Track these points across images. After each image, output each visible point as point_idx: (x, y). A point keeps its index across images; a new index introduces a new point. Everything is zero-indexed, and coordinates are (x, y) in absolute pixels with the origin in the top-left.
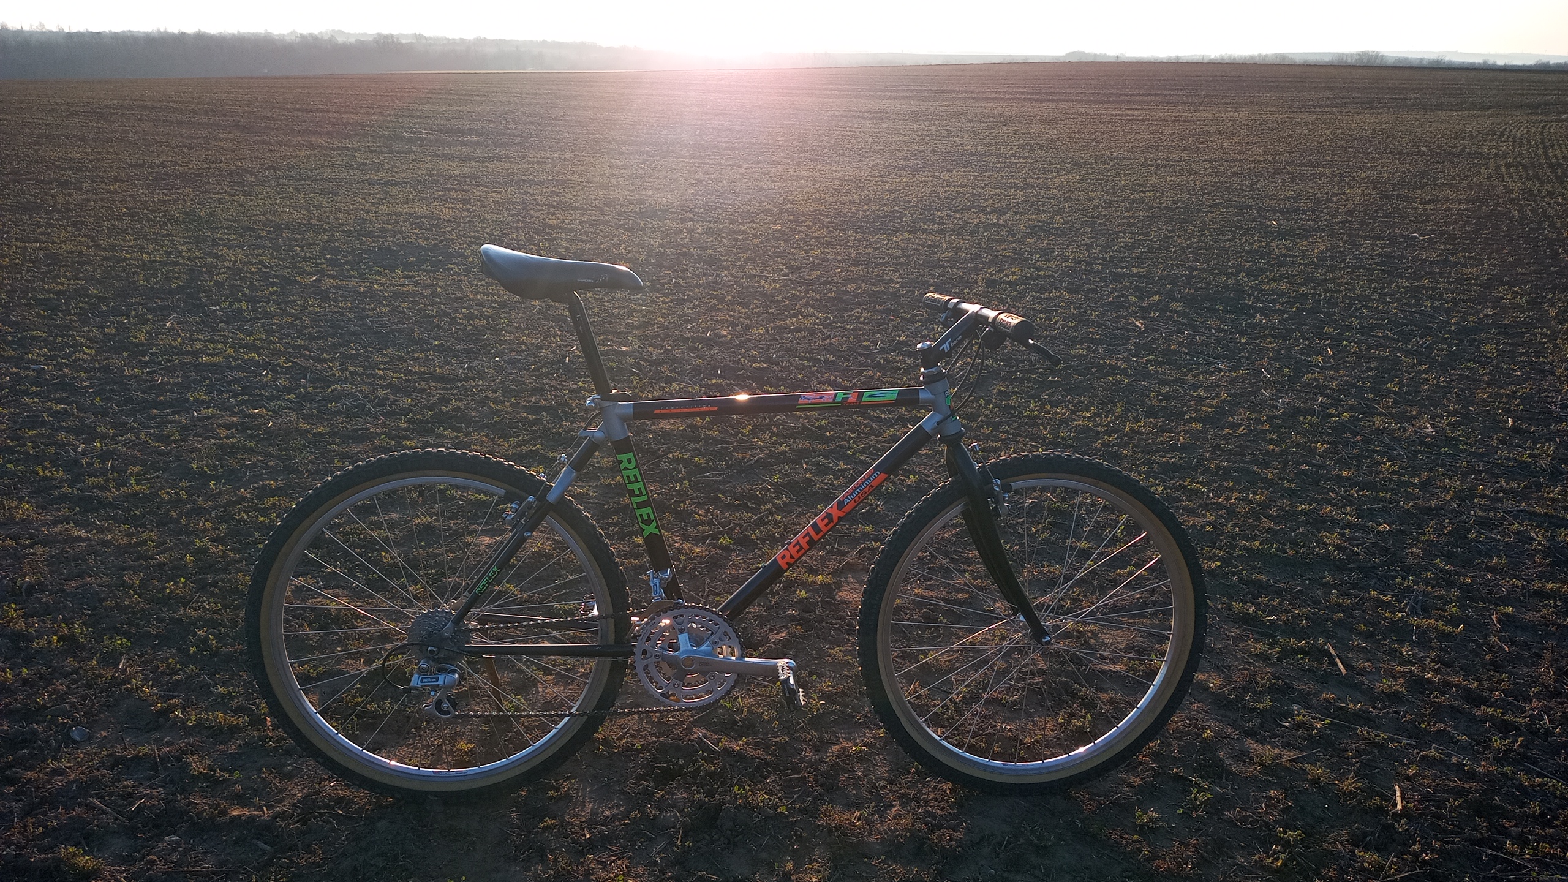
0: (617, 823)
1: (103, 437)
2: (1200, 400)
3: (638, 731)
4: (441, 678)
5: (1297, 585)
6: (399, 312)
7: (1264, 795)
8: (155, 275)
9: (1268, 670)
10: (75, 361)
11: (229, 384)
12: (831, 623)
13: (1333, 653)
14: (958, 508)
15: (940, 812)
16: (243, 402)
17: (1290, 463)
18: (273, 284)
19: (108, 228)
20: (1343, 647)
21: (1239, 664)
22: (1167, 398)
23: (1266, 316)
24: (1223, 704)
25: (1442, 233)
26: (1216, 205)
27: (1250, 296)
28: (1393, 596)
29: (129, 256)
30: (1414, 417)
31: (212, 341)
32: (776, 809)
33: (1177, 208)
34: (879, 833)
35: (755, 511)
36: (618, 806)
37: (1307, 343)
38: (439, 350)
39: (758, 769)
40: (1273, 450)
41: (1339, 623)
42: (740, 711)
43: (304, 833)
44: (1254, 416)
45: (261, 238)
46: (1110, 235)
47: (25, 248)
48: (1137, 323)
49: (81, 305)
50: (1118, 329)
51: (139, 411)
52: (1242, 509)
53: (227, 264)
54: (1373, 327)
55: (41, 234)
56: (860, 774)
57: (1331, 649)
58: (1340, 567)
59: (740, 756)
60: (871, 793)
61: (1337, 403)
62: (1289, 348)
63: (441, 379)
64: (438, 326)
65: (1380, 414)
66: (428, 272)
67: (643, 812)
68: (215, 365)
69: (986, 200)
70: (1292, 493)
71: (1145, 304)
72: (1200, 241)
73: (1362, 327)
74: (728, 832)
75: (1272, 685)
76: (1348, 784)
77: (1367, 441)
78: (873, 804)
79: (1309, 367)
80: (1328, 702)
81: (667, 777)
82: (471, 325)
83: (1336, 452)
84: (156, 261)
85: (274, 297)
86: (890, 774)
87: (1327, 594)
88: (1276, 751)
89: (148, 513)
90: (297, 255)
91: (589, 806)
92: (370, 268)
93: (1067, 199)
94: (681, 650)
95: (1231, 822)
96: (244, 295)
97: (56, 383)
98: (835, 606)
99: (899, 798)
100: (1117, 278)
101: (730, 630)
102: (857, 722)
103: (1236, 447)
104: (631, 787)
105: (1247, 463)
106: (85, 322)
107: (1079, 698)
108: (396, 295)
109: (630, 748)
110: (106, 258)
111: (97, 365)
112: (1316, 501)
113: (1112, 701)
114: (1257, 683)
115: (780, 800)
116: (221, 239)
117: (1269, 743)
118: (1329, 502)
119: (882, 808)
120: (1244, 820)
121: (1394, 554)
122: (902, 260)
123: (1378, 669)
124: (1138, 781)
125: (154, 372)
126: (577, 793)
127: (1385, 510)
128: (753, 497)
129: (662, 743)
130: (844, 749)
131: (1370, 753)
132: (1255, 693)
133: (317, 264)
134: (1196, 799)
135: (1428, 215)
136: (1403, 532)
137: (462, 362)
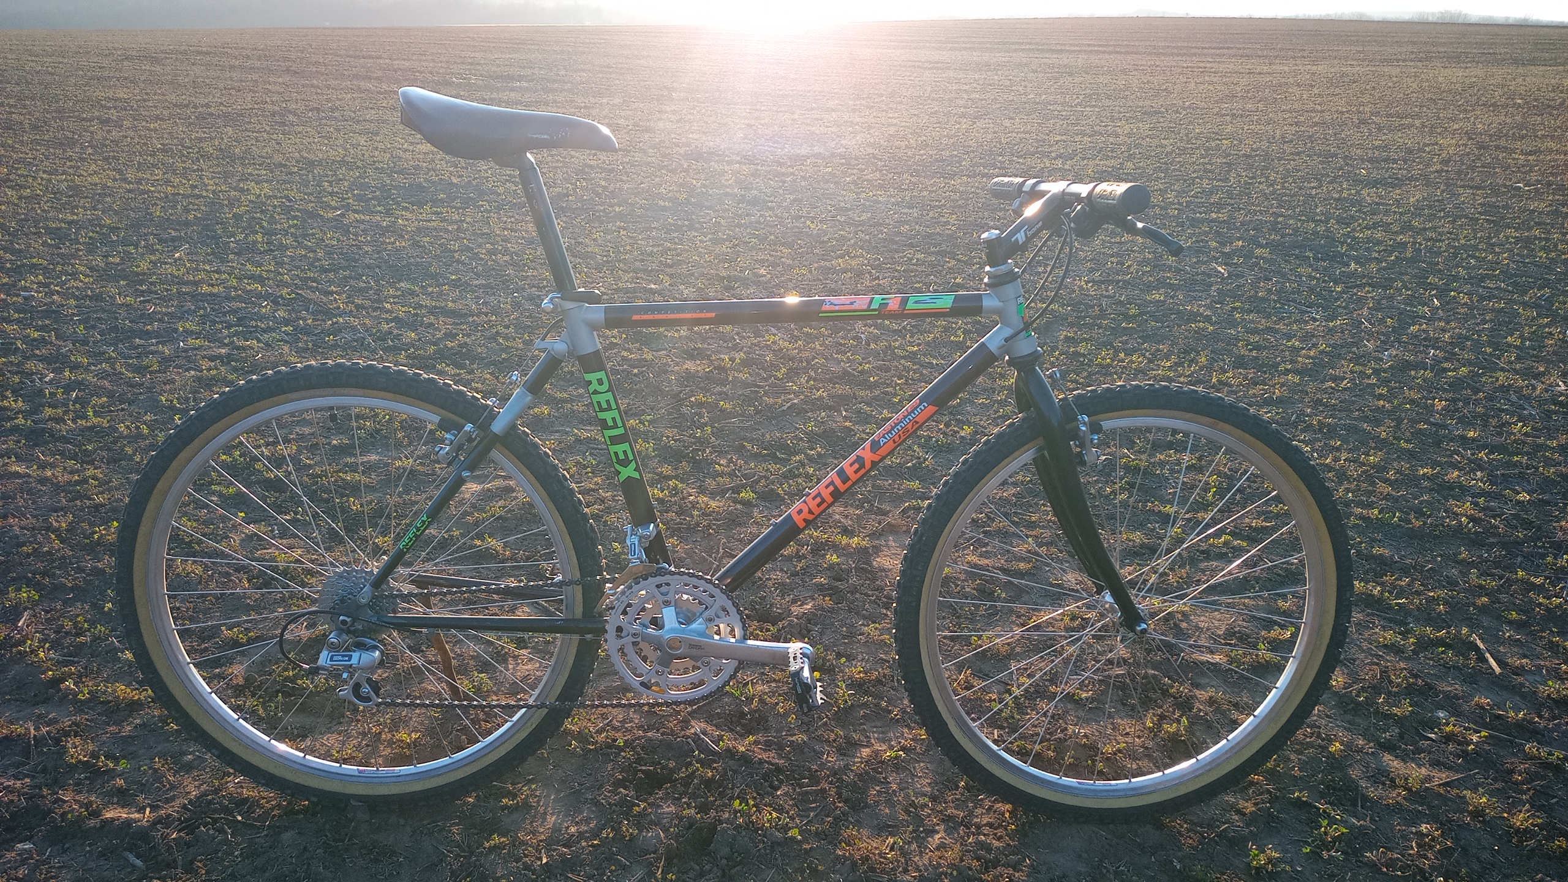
0: (584, 844)
1: (74, 367)
2: (1295, 350)
3: (623, 722)
4: (355, 656)
5: (1428, 562)
6: (420, 246)
7: (1414, 829)
8: (174, 207)
9: (1402, 665)
10: (68, 289)
11: (224, 314)
12: (866, 595)
13: (1482, 646)
14: (1027, 456)
15: (996, 843)
16: (236, 334)
17: (1406, 421)
18: (295, 218)
19: (139, 163)
20: (1493, 639)
21: (1366, 657)
22: (1258, 348)
23: (1362, 265)
24: (1350, 707)
25: (1549, 184)
26: (1298, 154)
27: (1342, 244)
28: (1546, 578)
29: (153, 189)
30: (1543, 374)
31: (218, 272)
32: (786, 833)
33: (1257, 155)
34: (918, 870)
35: (784, 462)
36: (587, 821)
37: (1409, 293)
38: (455, 284)
39: (765, 777)
40: (1383, 406)
41: (1483, 609)
42: (749, 700)
43: (188, 845)
44: (1357, 368)
45: (291, 174)
46: (1185, 181)
47: (50, 181)
48: (1219, 269)
49: (91, 234)
50: (1197, 274)
51: (121, 341)
52: (1353, 471)
53: (252, 198)
54: (1483, 278)
55: (71, 167)
56: (894, 787)
57: (1478, 642)
58: (1476, 542)
59: (745, 760)
60: (908, 812)
61: (1451, 357)
62: (1391, 298)
63: (453, 313)
64: (458, 261)
65: (1503, 370)
66: (457, 209)
67: (617, 830)
68: (214, 295)
69: (1051, 146)
70: (1411, 455)
71: (1227, 250)
72: (1283, 187)
73: (1471, 278)
74: (724, 861)
75: (1410, 685)
76: (1521, 819)
77: (1490, 398)
78: (911, 828)
79: (1415, 318)
80: (1482, 708)
81: (652, 783)
82: (493, 260)
83: (1457, 410)
84: (179, 194)
85: (292, 230)
86: (933, 788)
87: (1464, 574)
88: (1423, 771)
89: (101, 449)
90: (324, 190)
91: (551, 820)
92: (398, 204)
93: (1137, 146)
94: (666, 627)
95: (1373, 866)
96: (262, 227)
97: (42, 311)
98: (871, 574)
99: (943, 821)
100: (1195, 223)
101: (729, 605)
102: (892, 719)
103: (1340, 402)
104: (606, 796)
105: (1355, 419)
106: (90, 252)
107: (1171, 695)
108: (419, 230)
109: (611, 745)
110: (130, 191)
111: (89, 293)
112: (1439, 464)
113: (1211, 701)
114: (1391, 682)
115: (792, 818)
116: (250, 174)
117: (1413, 760)
118: (1455, 466)
119: (922, 834)
120: (1391, 864)
121: (1539, 528)
122: (960, 202)
123: (1539, 668)
124: (1249, 807)
125: (148, 301)
126: (538, 802)
127: (1521, 476)
128: (784, 448)
129: (650, 740)
130: (876, 753)
131: (1543, 778)
132: (1389, 694)
133: (343, 199)
134: (1326, 833)
135: (1532, 166)
136: (1547, 503)
137: (478, 298)
